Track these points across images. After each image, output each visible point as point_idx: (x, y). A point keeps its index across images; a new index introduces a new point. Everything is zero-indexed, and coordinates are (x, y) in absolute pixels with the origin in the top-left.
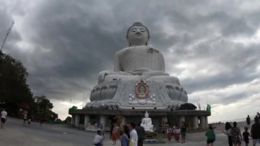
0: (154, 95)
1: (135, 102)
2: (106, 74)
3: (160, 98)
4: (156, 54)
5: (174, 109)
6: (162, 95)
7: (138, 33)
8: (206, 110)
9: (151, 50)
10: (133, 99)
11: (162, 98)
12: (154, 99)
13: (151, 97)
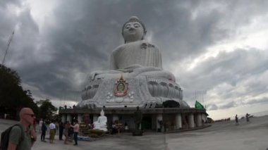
0: (133, 93)
1: (113, 100)
2: (96, 74)
3: (138, 96)
4: (151, 49)
5: (153, 106)
6: (142, 92)
7: (132, 29)
8: (194, 107)
9: (144, 46)
10: (111, 98)
11: (141, 94)
12: (132, 97)
13: (130, 95)
